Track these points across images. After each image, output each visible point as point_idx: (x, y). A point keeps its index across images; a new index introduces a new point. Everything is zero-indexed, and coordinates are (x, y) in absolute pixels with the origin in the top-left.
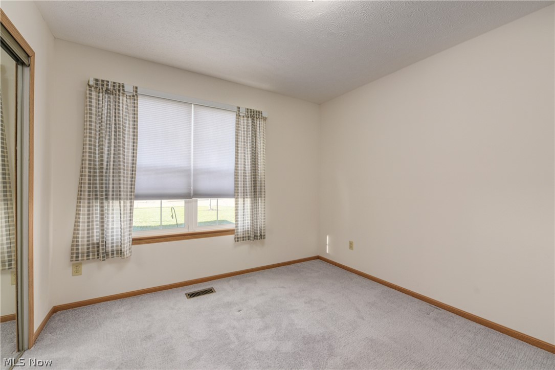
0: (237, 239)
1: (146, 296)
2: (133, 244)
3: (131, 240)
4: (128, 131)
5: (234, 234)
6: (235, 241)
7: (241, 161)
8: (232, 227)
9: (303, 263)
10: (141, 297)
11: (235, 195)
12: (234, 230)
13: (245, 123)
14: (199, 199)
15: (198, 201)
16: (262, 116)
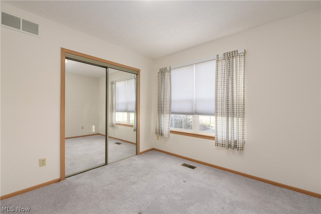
0: (217, 144)
1: (172, 157)
2: (170, 133)
3: (169, 131)
4: (169, 86)
5: (215, 140)
6: (215, 145)
7: (220, 91)
8: (213, 135)
9: (298, 193)
10: (169, 156)
11: (215, 114)
12: (214, 138)
13: (223, 64)
14: (200, 116)
15: (200, 117)
16: (237, 54)
